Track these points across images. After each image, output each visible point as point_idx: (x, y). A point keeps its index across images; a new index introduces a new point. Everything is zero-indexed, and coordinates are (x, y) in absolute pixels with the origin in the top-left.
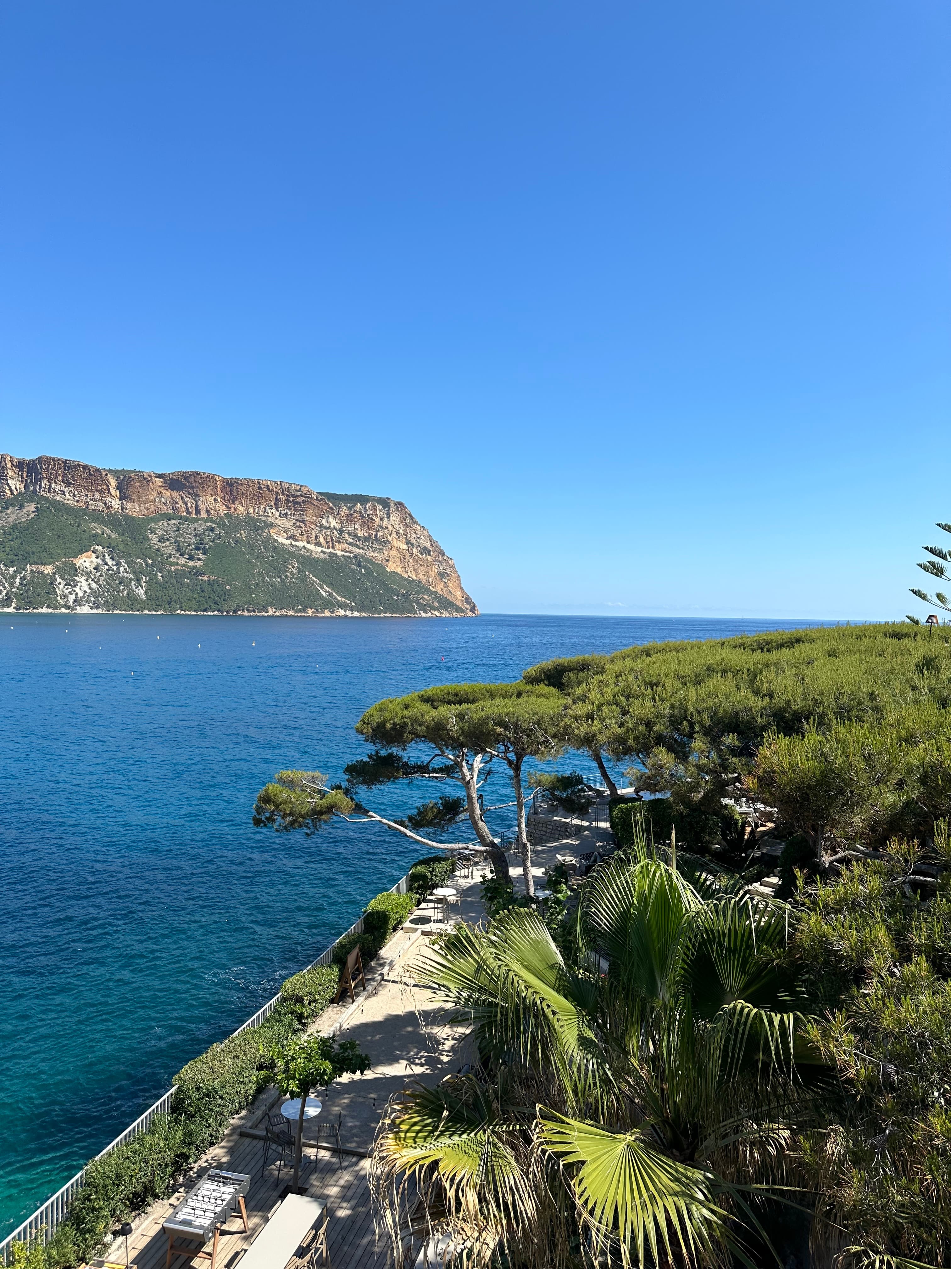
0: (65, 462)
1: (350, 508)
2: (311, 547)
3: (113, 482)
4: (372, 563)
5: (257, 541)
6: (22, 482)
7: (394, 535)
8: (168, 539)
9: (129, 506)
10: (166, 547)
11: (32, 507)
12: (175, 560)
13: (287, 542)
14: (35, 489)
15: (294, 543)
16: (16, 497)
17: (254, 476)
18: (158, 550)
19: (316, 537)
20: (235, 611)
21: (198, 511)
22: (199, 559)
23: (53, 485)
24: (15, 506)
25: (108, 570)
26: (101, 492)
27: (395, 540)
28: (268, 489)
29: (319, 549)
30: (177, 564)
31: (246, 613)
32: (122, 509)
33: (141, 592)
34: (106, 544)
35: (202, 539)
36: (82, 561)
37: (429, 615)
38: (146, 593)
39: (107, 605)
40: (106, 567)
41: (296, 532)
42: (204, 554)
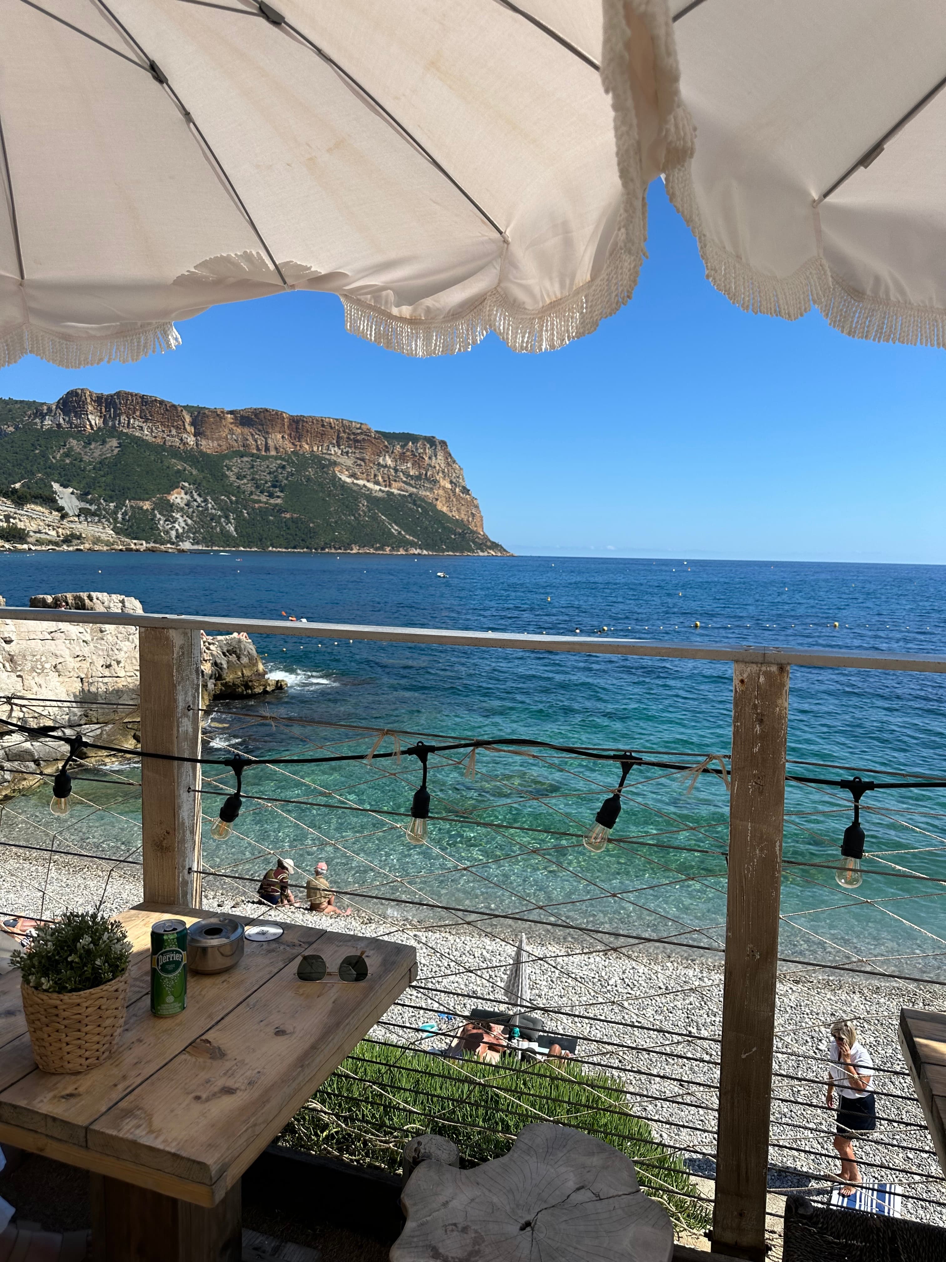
0: (142, 397)
1: (403, 447)
2: (370, 485)
3: (188, 419)
4: (426, 502)
5: (325, 479)
6: (101, 417)
7: (441, 474)
8: (245, 477)
9: (204, 442)
10: (245, 484)
11: (114, 443)
12: (256, 498)
13: (349, 480)
14: (114, 425)
15: (355, 481)
16: (96, 432)
17: (318, 414)
18: (239, 487)
19: (375, 476)
20: (323, 549)
21: (267, 449)
22: (278, 497)
23: (132, 421)
24: (97, 442)
25: (198, 507)
26: (177, 428)
27: (441, 480)
28: (331, 427)
29: (377, 488)
30: (259, 502)
31: (333, 551)
32: (197, 445)
33: (231, 528)
34: (192, 481)
35: (276, 477)
36: (173, 497)
37: (486, 554)
38: (236, 530)
39: (204, 541)
40: (195, 503)
41: (357, 471)
42: (281, 492)
